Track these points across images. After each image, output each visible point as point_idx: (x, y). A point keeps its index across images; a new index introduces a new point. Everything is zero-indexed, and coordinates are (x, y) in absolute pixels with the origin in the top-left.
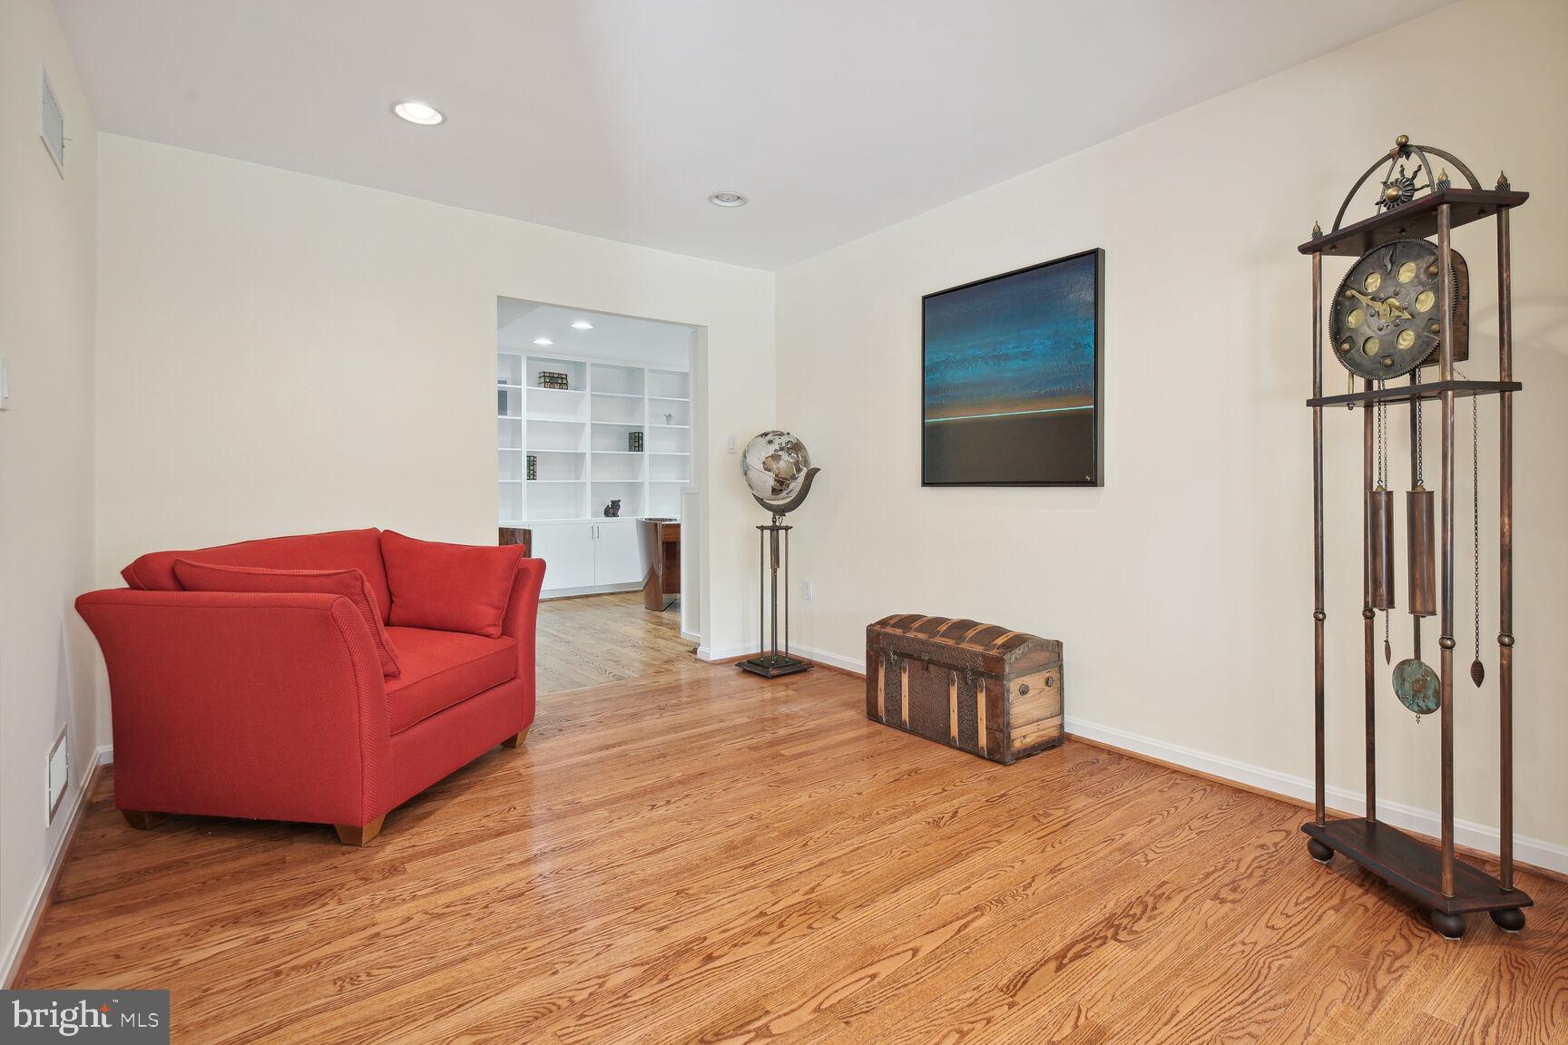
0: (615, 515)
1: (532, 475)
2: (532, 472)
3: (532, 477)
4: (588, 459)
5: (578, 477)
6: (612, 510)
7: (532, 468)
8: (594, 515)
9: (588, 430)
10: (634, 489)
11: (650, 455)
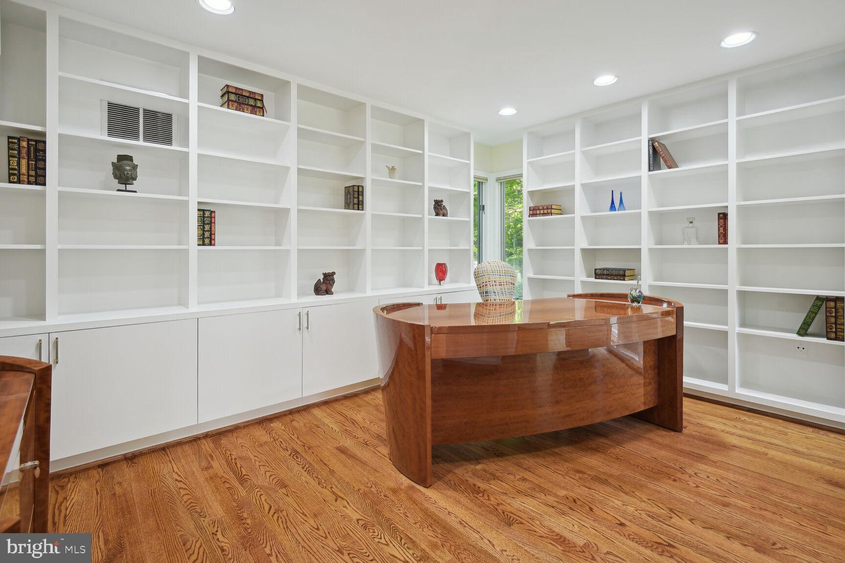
0: (328, 292)
1: (207, 237)
2: (207, 234)
3: (207, 241)
4: (293, 216)
5: (278, 243)
6: (324, 286)
7: (207, 227)
8: (301, 294)
9: (293, 176)
10: (352, 257)
11: (372, 215)
